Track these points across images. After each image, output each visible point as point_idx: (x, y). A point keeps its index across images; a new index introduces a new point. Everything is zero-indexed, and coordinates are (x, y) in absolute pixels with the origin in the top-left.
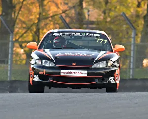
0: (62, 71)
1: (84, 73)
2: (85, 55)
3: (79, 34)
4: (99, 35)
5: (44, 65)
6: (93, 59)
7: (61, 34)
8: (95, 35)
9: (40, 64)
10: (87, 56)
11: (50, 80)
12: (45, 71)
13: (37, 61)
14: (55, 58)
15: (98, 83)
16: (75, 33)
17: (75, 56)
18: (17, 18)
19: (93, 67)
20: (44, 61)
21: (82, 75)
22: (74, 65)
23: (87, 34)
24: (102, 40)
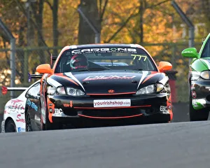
0: (95, 101)
1: (126, 103)
2: (124, 77)
3: (108, 49)
4: (135, 50)
5: (69, 94)
6: (136, 82)
7: (82, 51)
8: (129, 50)
9: (64, 92)
10: (127, 79)
11: (79, 114)
12: (71, 102)
13: (59, 90)
14: (84, 83)
15: (146, 114)
16: (101, 49)
17: (109, 79)
18: (104, 9)
19: (138, 93)
20: (68, 89)
21: (123, 105)
22: (111, 92)
23: (119, 49)
24: (141, 56)
